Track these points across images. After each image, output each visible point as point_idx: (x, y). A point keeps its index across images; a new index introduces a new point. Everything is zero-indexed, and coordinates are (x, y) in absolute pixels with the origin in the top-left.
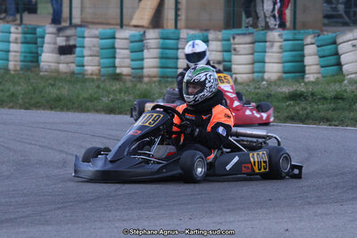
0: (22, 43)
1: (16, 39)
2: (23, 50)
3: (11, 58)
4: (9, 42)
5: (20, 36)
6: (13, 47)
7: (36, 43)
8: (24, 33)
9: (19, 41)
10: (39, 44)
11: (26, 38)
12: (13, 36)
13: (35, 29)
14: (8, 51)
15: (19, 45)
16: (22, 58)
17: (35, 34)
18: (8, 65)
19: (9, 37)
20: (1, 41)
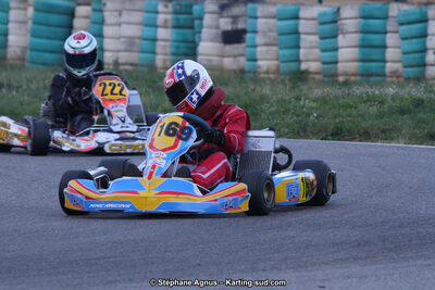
0: (174, 27)
1: (166, 21)
2: (174, 37)
3: (159, 50)
4: (156, 26)
5: (170, 17)
6: (162, 33)
7: (192, 27)
8: (176, 13)
9: (170, 24)
10: (197, 30)
11: (177, 20)
12: (161, 18)
13: (191, 6)
14: (155, 40)
15: (170, 31)
16: (173, 50)
17: (191, 13)
18: (154, 60)
19: (155, 19)
20: (146, 25)
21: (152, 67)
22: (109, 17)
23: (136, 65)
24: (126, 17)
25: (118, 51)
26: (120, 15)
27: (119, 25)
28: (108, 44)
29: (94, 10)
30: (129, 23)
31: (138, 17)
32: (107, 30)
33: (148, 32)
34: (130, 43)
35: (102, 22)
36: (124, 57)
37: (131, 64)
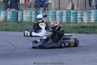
0: (35, 15)
1: (34, 14)
2: (35, 17)
3: (32, 19)
4: (32, 15)
5: (34, 13)
6: (33, 16)
8: (35, 12)
11: (36, 14)
12: (33, 13)
14: (32, 17)
15: (34, 15)
16: (35, 19)
17: (38, 12)
18: (32, 20)
19: (32, 13)
20: (30, 15)
21: (31, 21)
22: (24, 13)
23: (29, 21)
24: (27, 13)
25: (26, 19)
26: (26, 13)
27: (26, 15)
28: (24, 18)
29: (22, 12)
30: (27, 14)
31: (29, 13)
32: (24, 16)
33: (31, 16)
34: (28, 18)
35: (23, 14)
36: (27, 20)
37: (28, 21)
